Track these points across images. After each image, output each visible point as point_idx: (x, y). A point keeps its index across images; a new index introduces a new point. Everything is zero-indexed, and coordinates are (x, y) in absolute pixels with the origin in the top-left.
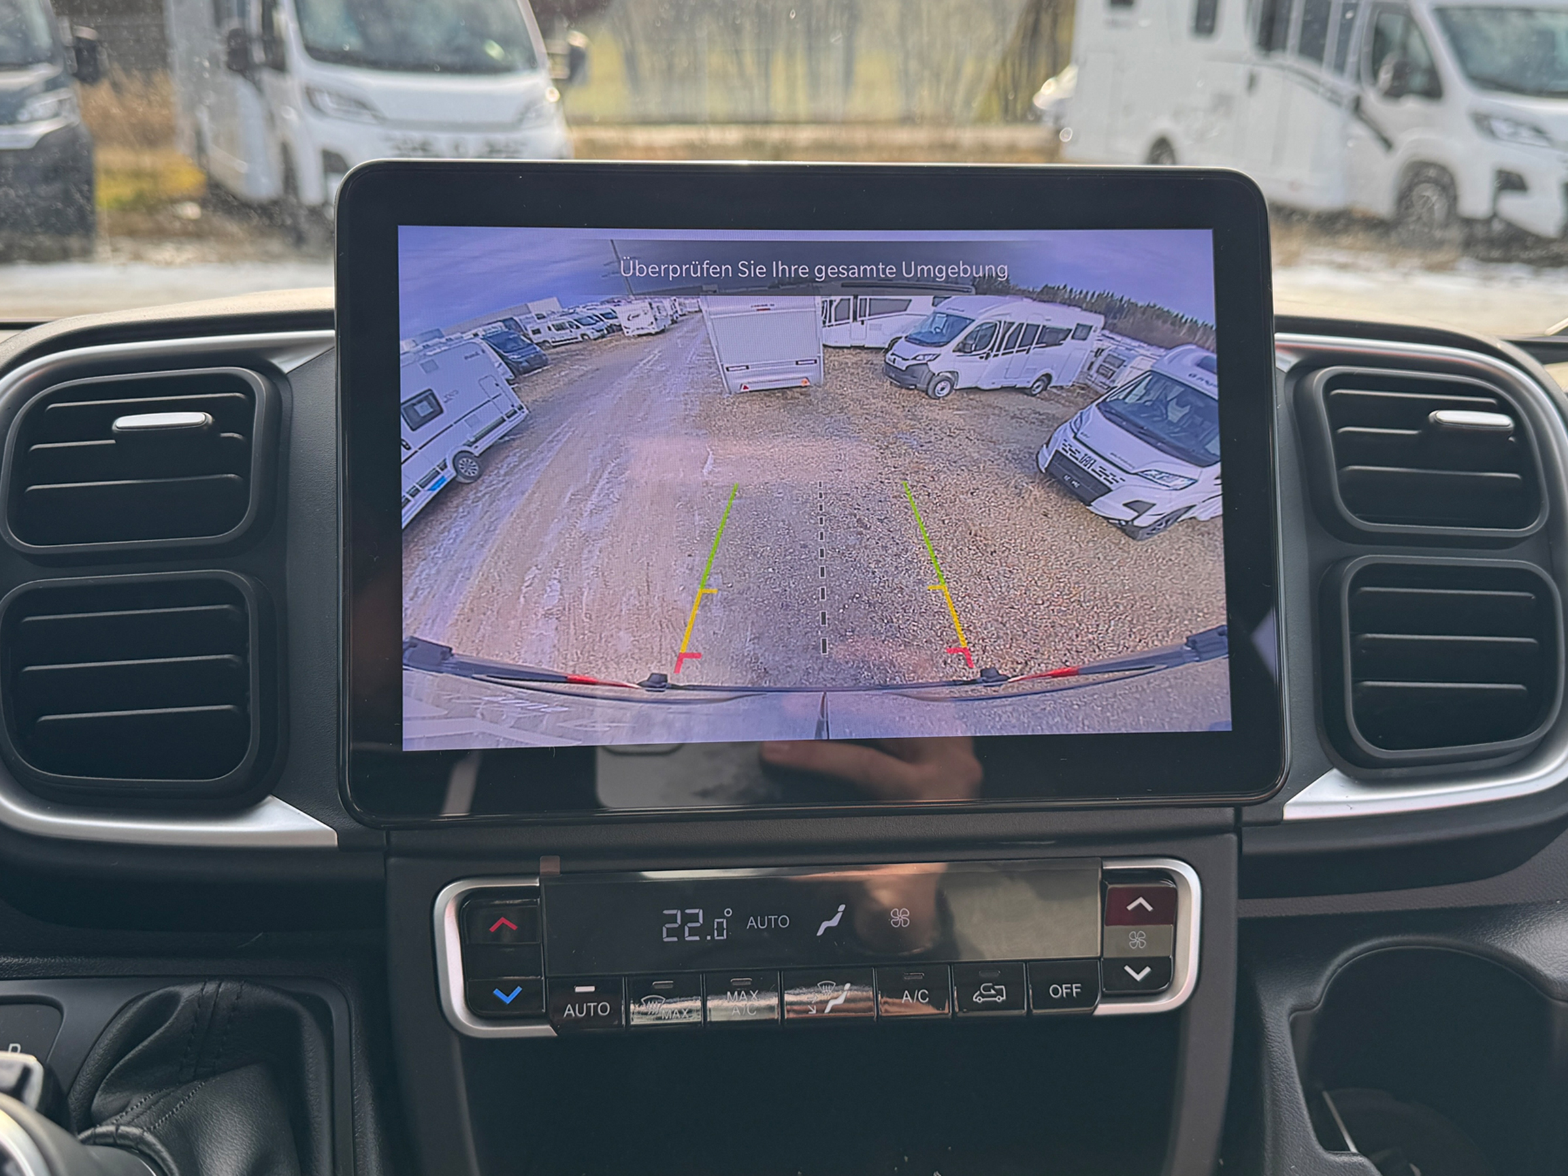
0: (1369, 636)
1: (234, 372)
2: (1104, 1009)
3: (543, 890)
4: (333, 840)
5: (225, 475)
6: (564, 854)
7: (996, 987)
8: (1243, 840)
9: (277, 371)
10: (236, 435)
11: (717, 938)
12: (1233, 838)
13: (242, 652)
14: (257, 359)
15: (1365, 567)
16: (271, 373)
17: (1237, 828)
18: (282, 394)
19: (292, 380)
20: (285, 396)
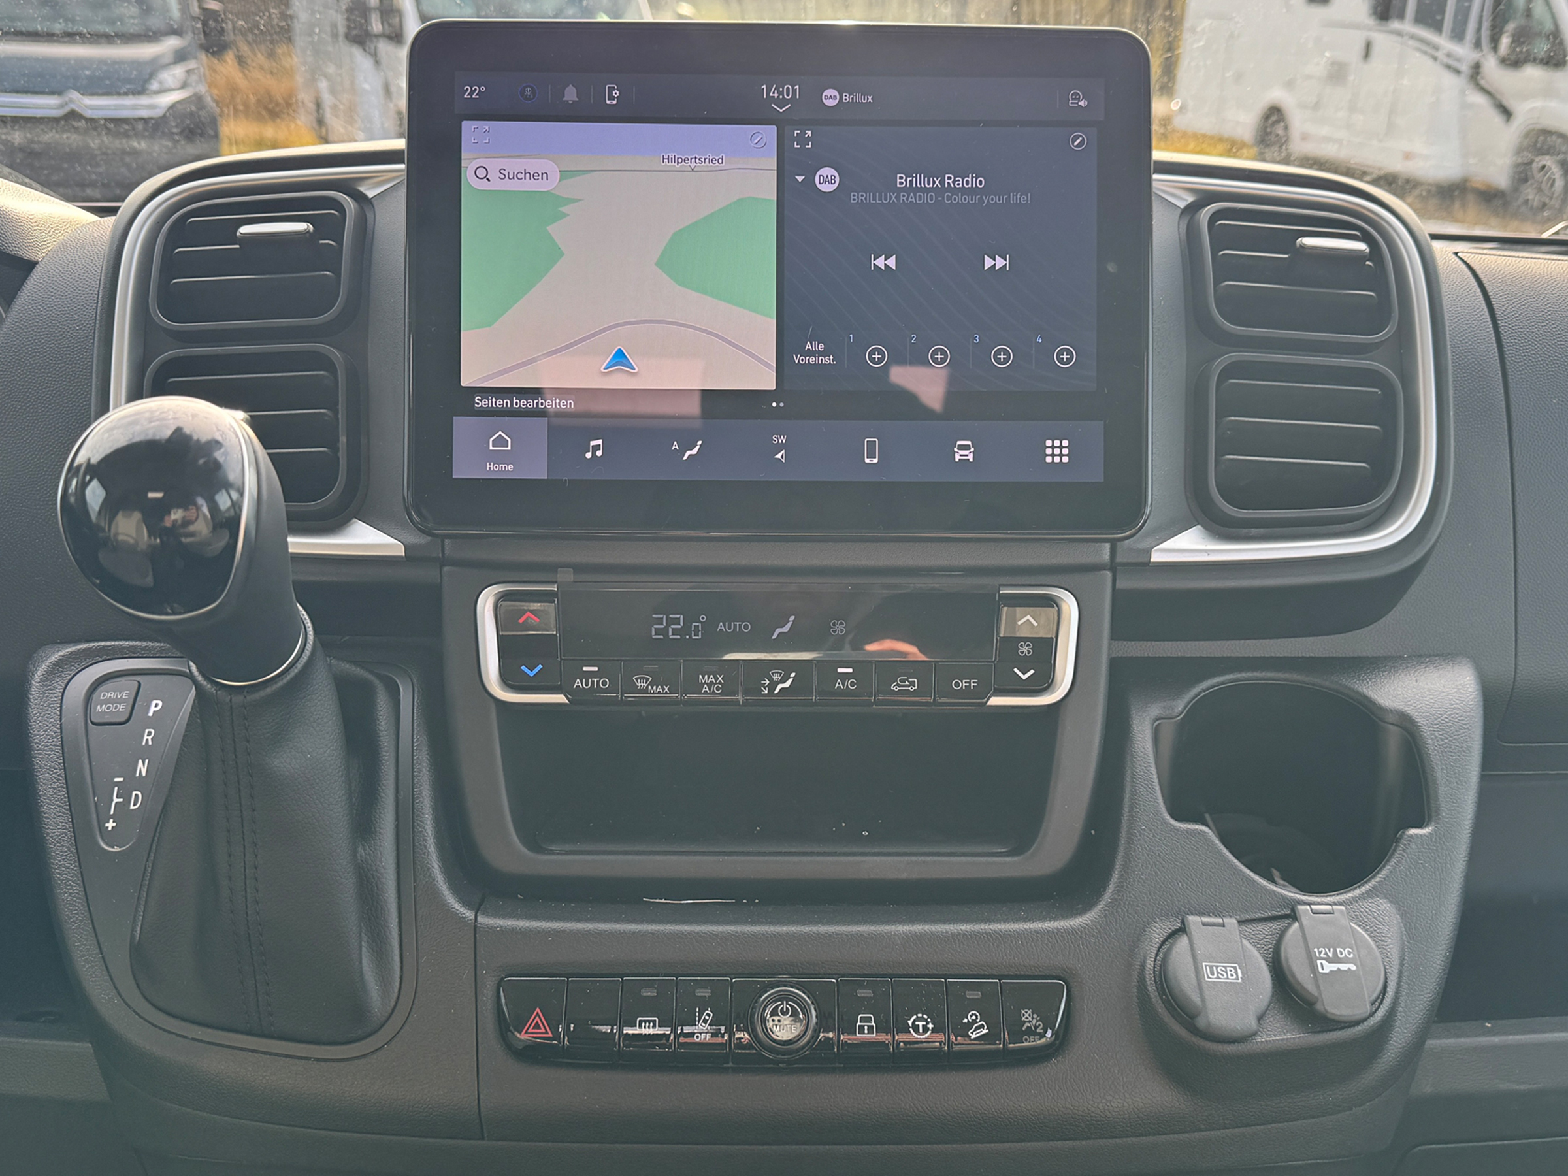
0: (1233, 418)
1: (332, 195)
2: (995, 701)
3: (559, 594)
4: (401, 552)
5: (322, 273)
6: (578, 568)
7: (910, 680)
8: (1117, 577)
9: (364, 197)
10: (331, 242)
11: (694, 637)
12: (1109, 574)
13: (333, 407)
14: (347, 186)
15: (1231, 363)
16: (360, 198)
17: (1113, 567)
18: (367, 214)
19: (375, 202)
20: (369, 215)
